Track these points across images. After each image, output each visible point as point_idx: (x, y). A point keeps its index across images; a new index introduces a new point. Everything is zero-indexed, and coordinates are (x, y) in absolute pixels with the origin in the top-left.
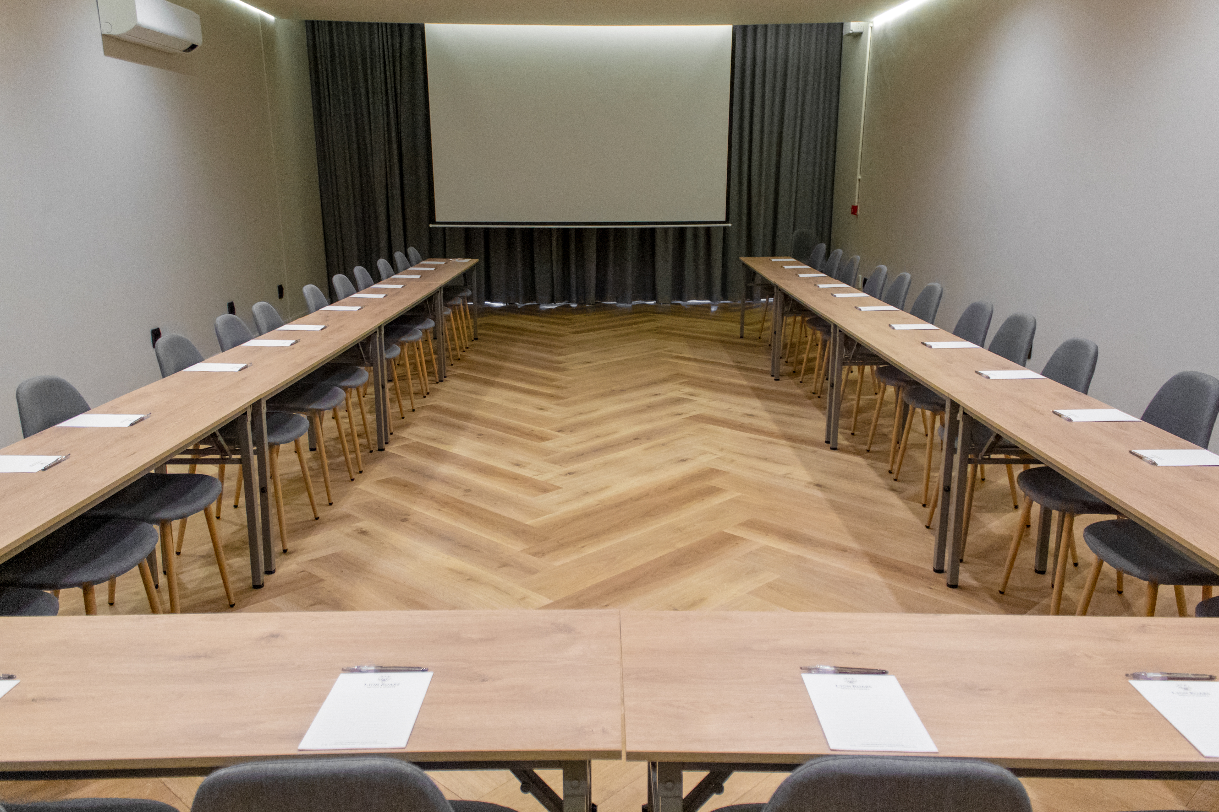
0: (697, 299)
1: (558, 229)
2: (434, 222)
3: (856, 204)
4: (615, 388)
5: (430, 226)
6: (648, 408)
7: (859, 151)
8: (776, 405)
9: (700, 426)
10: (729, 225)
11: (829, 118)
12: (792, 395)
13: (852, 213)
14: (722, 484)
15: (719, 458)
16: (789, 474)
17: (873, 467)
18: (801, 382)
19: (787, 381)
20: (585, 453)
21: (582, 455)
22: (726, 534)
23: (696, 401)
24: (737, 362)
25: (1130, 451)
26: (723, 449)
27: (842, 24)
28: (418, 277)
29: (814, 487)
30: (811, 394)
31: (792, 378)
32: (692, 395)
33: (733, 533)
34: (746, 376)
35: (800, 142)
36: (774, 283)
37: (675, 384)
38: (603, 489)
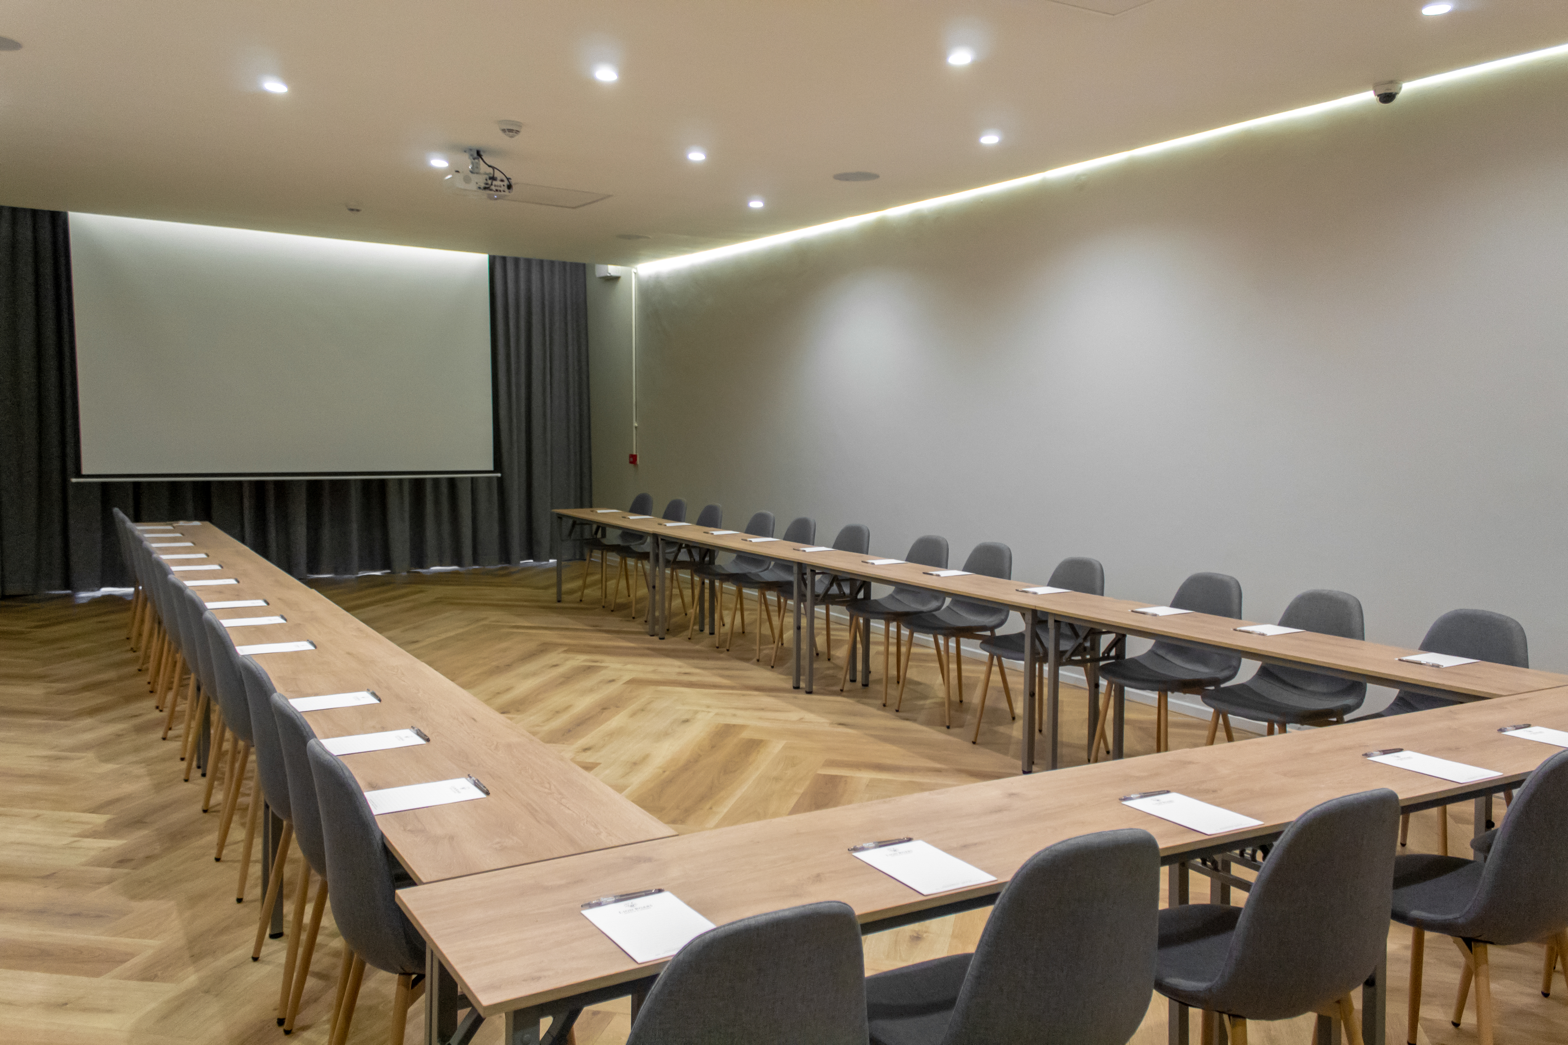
0: (441, 565)
1: (250, 482)
2: (79, 474)
3: (634, 453)
4: (494, 664)
5: (74, 480)
6: (567, 679)
7: (632, 398)
8: (696, 661)
9: (652, 688)
10: (499, 475)
11: (579, 361)
12: (698, 651)
13: (631, 462)
14: (757, 736)
15: (717, 714)
16: (802, 719)
17: (864, 704)
18: (689, 639)
19: (674, 639)
20: (571, 729)
21: (569, 731)
22: (825, 775)
23: (609, 667)
24: (594, 626)
25: (1235, 630)
26: (708, 707)
27: (584, 265)
28: (190, 544)
29: (839, 726)
30: (716, 649)
31: (674, 636)
32: (596, 662)
33: (828, 773)
34: (624, 639)
35: (551, 384)
36: (652, 533)
37: (559, 653)
38: (645, 758)
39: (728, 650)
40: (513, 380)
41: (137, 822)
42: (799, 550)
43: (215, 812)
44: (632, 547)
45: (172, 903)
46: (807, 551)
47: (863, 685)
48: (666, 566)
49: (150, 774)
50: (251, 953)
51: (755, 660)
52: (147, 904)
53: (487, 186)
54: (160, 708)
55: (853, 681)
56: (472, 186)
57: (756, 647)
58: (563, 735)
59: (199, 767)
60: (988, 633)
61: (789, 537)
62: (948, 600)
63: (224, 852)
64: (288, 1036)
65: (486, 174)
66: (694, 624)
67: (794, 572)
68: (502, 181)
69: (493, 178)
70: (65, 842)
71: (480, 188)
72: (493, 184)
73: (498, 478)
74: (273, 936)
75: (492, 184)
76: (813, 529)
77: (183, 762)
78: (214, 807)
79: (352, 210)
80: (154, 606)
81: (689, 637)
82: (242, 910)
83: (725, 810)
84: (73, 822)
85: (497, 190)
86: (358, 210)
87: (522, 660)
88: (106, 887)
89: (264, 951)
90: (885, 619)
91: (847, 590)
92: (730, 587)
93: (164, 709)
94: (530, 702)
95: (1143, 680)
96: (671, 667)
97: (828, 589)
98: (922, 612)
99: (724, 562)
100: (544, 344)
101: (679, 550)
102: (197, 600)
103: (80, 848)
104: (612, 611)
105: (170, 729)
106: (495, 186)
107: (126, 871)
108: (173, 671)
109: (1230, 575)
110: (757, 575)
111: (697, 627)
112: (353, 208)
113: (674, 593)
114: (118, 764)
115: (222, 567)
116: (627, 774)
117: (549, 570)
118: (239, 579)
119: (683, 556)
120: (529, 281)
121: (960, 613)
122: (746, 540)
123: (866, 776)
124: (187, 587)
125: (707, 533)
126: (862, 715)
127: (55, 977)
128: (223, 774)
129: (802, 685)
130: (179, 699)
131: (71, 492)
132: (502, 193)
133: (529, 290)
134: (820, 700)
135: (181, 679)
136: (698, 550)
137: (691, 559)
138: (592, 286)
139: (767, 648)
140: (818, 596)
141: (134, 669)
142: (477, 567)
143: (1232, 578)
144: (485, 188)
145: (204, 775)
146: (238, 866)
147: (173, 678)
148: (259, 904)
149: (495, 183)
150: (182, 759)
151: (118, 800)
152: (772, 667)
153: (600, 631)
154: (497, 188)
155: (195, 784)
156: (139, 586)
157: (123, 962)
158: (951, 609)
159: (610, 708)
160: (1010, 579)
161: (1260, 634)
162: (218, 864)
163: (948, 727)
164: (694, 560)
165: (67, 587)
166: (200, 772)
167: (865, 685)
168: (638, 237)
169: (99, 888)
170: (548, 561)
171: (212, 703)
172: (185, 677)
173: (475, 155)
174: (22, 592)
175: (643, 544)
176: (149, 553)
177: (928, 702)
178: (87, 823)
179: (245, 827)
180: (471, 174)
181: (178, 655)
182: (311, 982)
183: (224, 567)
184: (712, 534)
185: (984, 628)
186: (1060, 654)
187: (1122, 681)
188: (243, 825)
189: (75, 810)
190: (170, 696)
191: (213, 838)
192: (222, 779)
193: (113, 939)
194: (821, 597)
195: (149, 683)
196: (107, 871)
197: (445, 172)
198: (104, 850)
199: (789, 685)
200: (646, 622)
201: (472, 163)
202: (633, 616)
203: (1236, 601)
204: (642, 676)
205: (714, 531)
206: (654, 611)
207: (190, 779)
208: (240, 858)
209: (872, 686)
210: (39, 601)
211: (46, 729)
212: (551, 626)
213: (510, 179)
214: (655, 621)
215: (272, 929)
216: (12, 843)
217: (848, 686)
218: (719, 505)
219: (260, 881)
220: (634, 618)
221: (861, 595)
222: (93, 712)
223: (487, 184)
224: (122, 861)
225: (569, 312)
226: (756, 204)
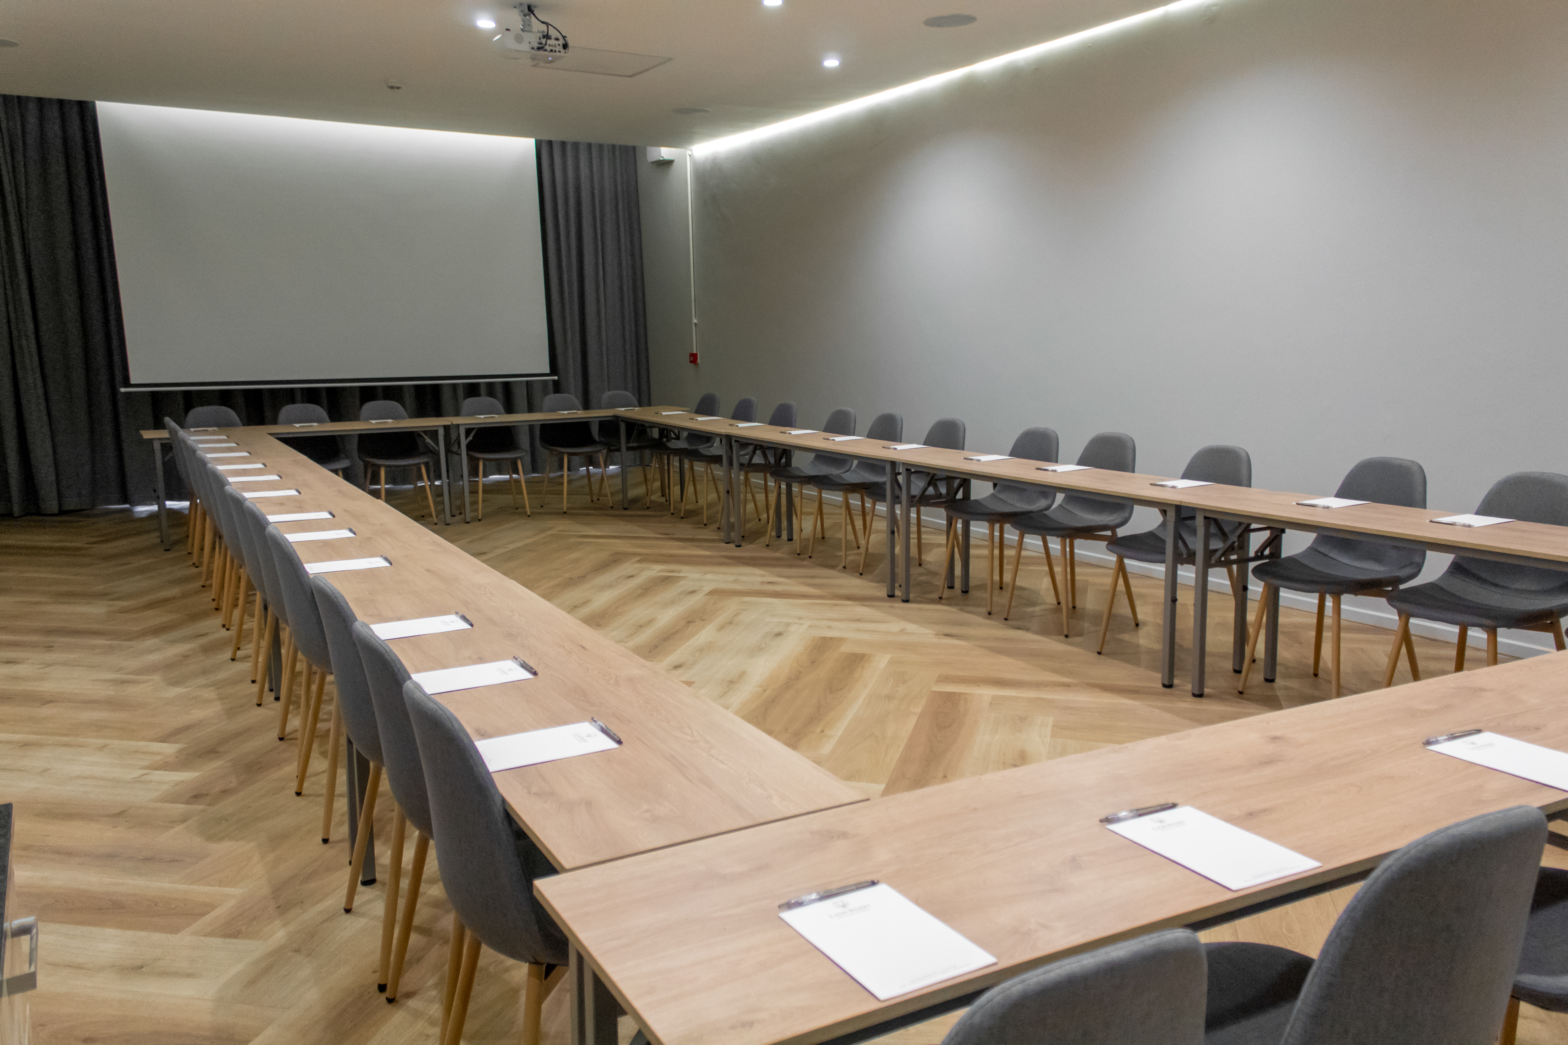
0: (500, 474)
1: (302, 389)
2: (128, 384)
3: (695, 352)
4: (567, 575)
5: (123, 390)
6: (646, 590)
7: (691, 292)
8: (778, 570)
9: (737, 599)
10: (556, 378)
11: (633, 255)
12: (779, 559)
13: (691, 362)
14: (858, 650)
15: (810, 626)
16: (903, 630)
17: (968, 612)
18: (767, 546)
19: (751, 546)
20: (657, 644)
21: (656, 647)
22: (941, 693)
23: (687, 577)
24: (666, 535)
25: (1431, 521)
26: (800, 618)
27: (634, 148)
28: (246, 454)
29: (946, 637)
30: (797, 556)
31: (751, 543)
32: (673, 572)
33: (944, 690)
34: (698, 547)
35: (604, 281)
36: (724, 434)
37: (633, 563)
38: (742, 675)
39: (810, 557)
40: (565, 277)
41: (210, 752)
42: (889, 448)
43: (291, 739)
44: (699, 450)
45: (253, 844)
46: (898, 449)
47: (963, 592)
48: (741, 470)
49: (221, 698)
50: (342, 904)
51: (841, 567)
52: (225, 847)
53: (541, 46)
54: (227, 627)
55: (951, 587)
56: (525, 47)
57: (842, 553)
58: (650, 652)
59: (271, 690)
60: (1109, 533)
61: (871, 435)
62: (1060, 497)
63: (306, 785)
64: (393, 1004)
65: (538, 32)
66: (772, 531)
67: (887, 472)
68: (557, 39)
69: (547, 37)
70: (133, 776)
71: (533, 48)
72: (548, 43)
73: (554, 381)
74: (365, 883)
75: (546, 44)
76: (899, 426)
77: (254, 685)
78: (290, 734)
79: (392, 87)
80: (213, 520)
81: (767, 544)
82: (329, 852)
83: (839, 733)
84: (143, 753)
85: (552, 51)
86: (398, 88)
87: (595, 571)
88: (182, 826)
89: (357, 901)
90: (988, 521)
91: (943, 490)
92: (810, 491)
93: (232, 628)
94: (610, 616)
95: (1304, 582)
96: (753, 577)
97: (925, 490)
98: (1032, 512)
99: (802, 464)
100: (596, 238)
101: (754, 452)
102: (258, 513)
103: (151, 781)
104: (682, 518)
105: (239, 649)
106: (549, 45)
107: (201, 807)
108: (238, 587)
109: (1410, 459)
110: (838, 476)
111: (774, 534)
112: (392, 85)
113: (748, 498)
114: (186, 688)
115: (281, 478)
116: (725, 693)
117: (613, 476)
118: (300, 491)
119: (758, 459)
120: (577, 168)
121: (1075, 512)
122: (828, 439)
123: (987, 693)
124: (245, 499)
125: (785, 433)
126: (968, 624)
127: (130, 934)
128: (299, 697)
129: (898, 593)
130: (246, 617)
131: (121, 405)
132: (558, 54)
133: (578, 178)
134: (919, 609)
135: (247, 596)
136: (773, 450)
137: (765, 461)
138: (643, 172)
139: (852, 554)
140: (914, 497)
141: (196, 585)
142: (536, 475)
143: (1413, 462)
144: (539, 49)
145: (277, 699)
146: (323, 800)
147: (238, 594)
148: (347, 845)
149: (549, 42)
150: (254, 682)
151: (187, 728)
152: (861, 574)
153: (672, 539)
154: (551, 48)
155: (269, 709)
156: (197, 499)
157: (203, 914)
158: (1063, 507)
159: (695, 622)
160: (1133, 471)
161: (1464, 526)
162: (299, 798)
163: (1067, 636)
164: (769, 461)
165: (125, 502)
166: (272, 696)
167: (965, 592)
168: (695, 111)
169: (172, 827)
170: (609, 468)
171: (282, 625)
172: (250, 593)
173: (526, 11)
174: (79, 508)
175: (712, 446)
176: (203, 463)
177: (1037, 609)
178: (159, 754)
179: (326, 757)
180: (522, 33)
181: (242, 570)
182: (414, 937)
183: (283, 478)
184: (790, 433)
185: (1105, 528)
186: (1209, 554)
187: (1279, 582)
188: (324, 754)
189: (144, 739)
190: (237, 613)
191: (291, 769)
192: (297, 704)
193: (191, 887)
194: (917, 498)
195: (214, 600)
196: (181, 808)
197: (494, 33)
198: (176, 784)
199: (883, 592)
200: (719, 528)
201: (523, 21)
202: (705, 523)
203: (1421, 489)
204: (723, 586)
205: (791, 430)
206: (728, 517)
207: (263, 703)
208: (324, 791)
209: (973, 593)
210: (96, 516)
211: (111, 649)
212: (625, 535)
213: (566, 37)
214: (731, 527)
215: (364, 875)
216: (78, 777)
217: (947, 593)
218: (793, 403)
219: (346, 818)
220: (705, 525)
221: (960, 496)
222: (157, 631)
223: (540, 43)
224: (197, 796)
225: (620, 202)
226: (831, 63)
